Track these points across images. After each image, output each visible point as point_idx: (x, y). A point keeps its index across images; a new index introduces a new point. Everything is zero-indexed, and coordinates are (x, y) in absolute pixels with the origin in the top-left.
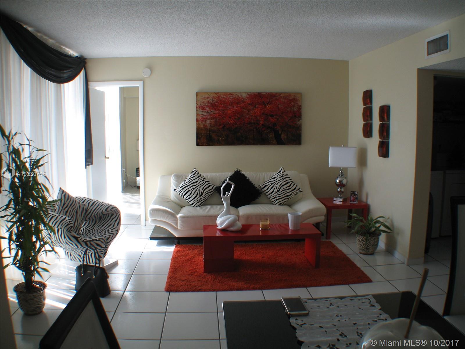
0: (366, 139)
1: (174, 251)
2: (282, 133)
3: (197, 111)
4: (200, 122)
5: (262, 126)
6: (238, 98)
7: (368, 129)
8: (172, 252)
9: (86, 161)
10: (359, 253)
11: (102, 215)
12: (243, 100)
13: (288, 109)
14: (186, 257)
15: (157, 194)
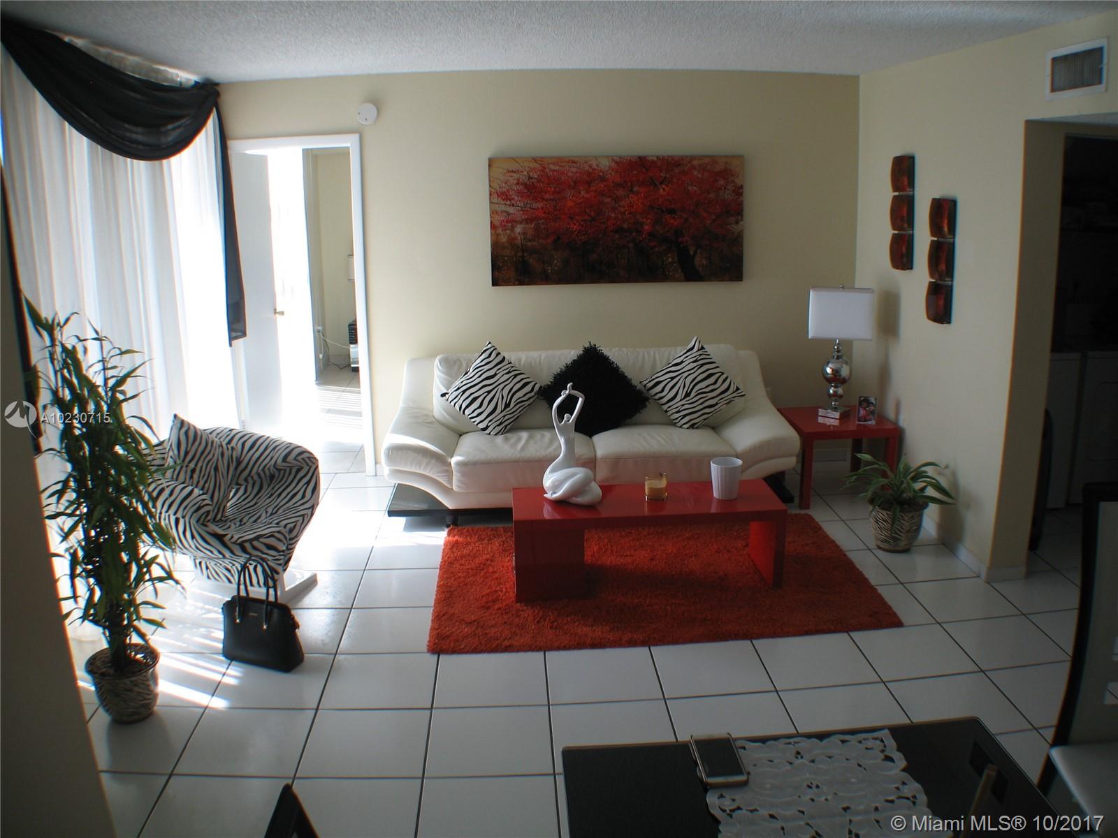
0: (898, 273)
1: (446, 544)
2: (695, 252)
3: (491, 203)
4: (500, 231)
5: (648, 238)
6: (590, 170)
7: (904, 250)
8: (441, 545)
9: (231, 329)
10: (876, 547)
11: (275, 470)
12: (601, 174)
13: (712, 196)
14: (472, 561)
15: (401, 405)
